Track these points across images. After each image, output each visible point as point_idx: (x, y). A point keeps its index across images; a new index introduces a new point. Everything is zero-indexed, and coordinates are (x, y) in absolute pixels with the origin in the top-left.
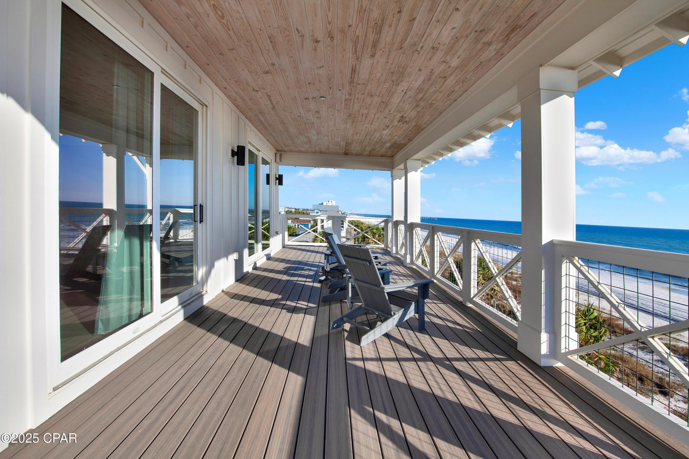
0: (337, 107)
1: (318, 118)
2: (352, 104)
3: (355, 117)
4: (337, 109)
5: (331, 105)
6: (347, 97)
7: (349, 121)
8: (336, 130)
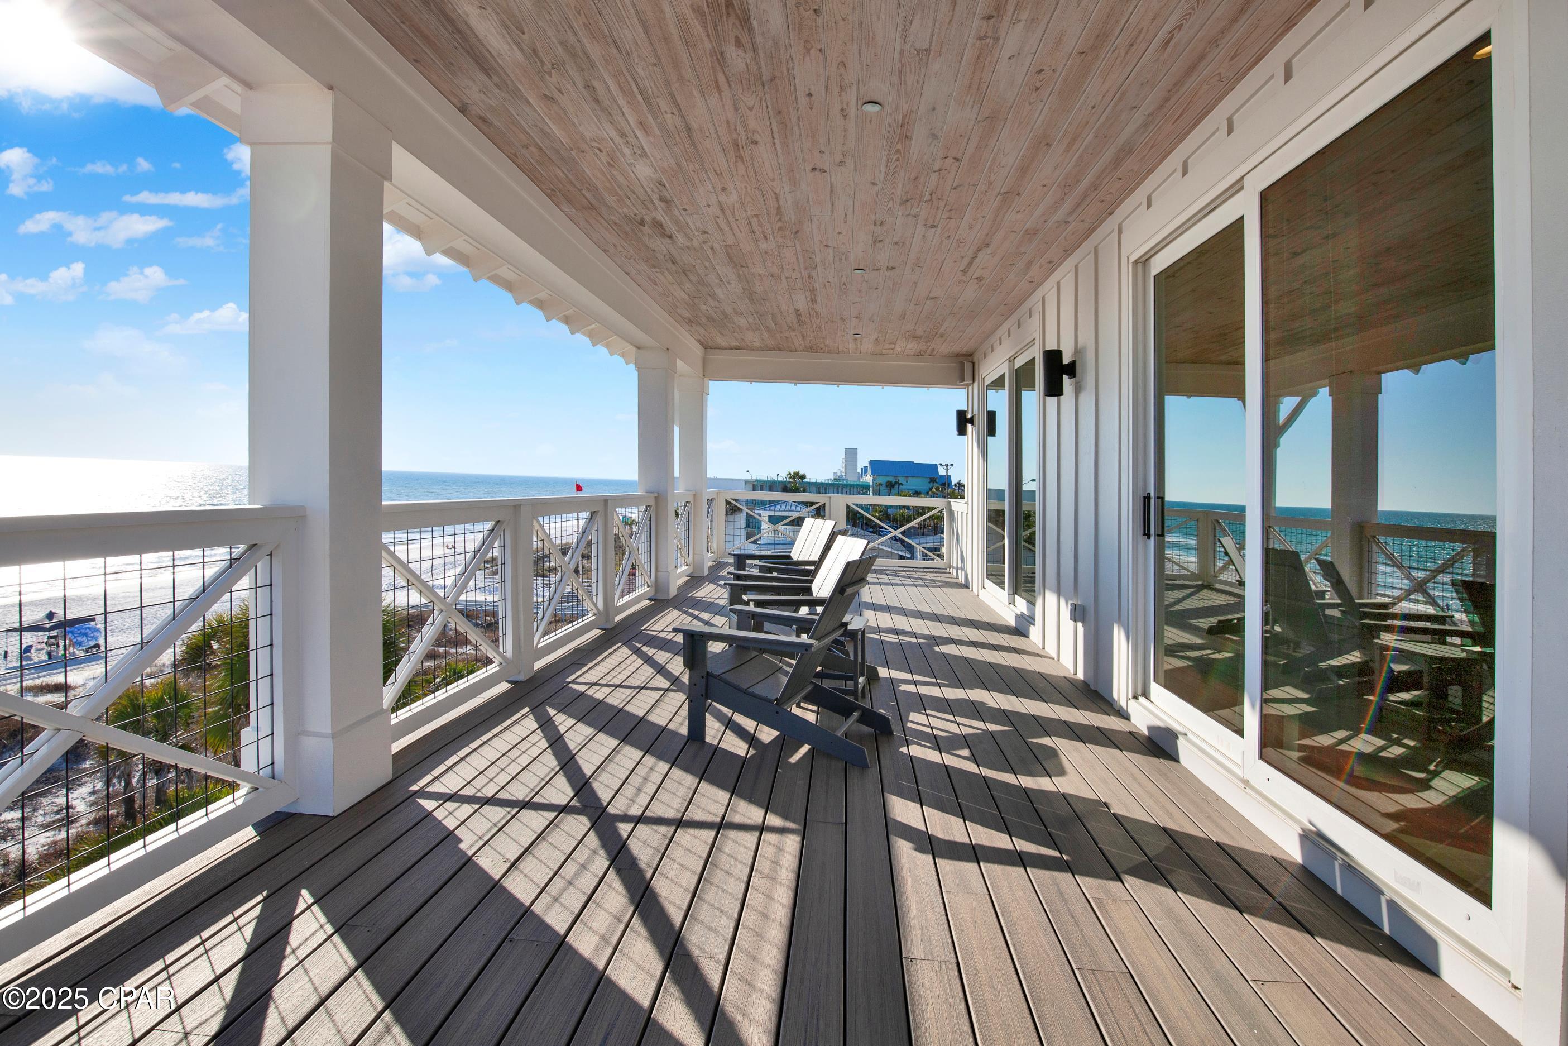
0: (831, 254)
1: (882, 224)
2: (801, 260)
3: (780, 229)
4: (831, 250)
5: (843, 257)
6: (814, 273)
7: (790, 215)
8: (827, 168)
